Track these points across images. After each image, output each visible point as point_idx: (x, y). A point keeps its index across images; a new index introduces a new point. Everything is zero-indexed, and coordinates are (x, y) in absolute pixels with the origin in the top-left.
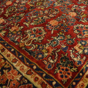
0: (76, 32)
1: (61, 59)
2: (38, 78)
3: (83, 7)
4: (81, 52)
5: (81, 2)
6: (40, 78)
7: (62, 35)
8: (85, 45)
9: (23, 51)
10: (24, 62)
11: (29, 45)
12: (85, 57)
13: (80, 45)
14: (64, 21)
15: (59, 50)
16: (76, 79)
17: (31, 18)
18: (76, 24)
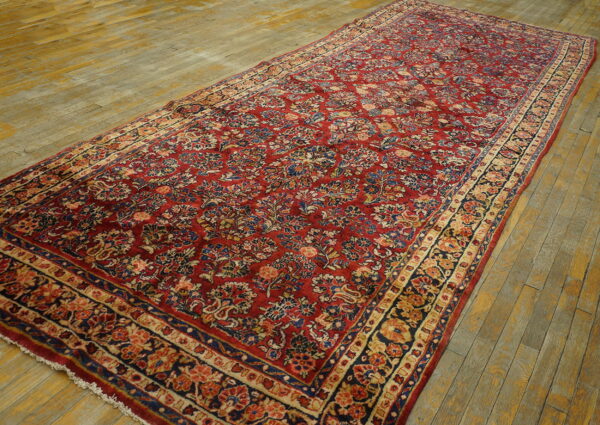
0: (317, 290)
1: (293, 341)
2: (254, 375)
3: (331, 234)
4: (329, 326)
5: (327, 220)
6: (258, 374)
7: (289, 299)
8: (335, 314)
9: (213, 331)
10: (219, 352)
11: (225, 318)
12: (337, 335)
13: (326, 314)
14: (291, 269)
15: (287, 326)
16: (324, 370)
17: (215, 263)
18: (316, 275)
